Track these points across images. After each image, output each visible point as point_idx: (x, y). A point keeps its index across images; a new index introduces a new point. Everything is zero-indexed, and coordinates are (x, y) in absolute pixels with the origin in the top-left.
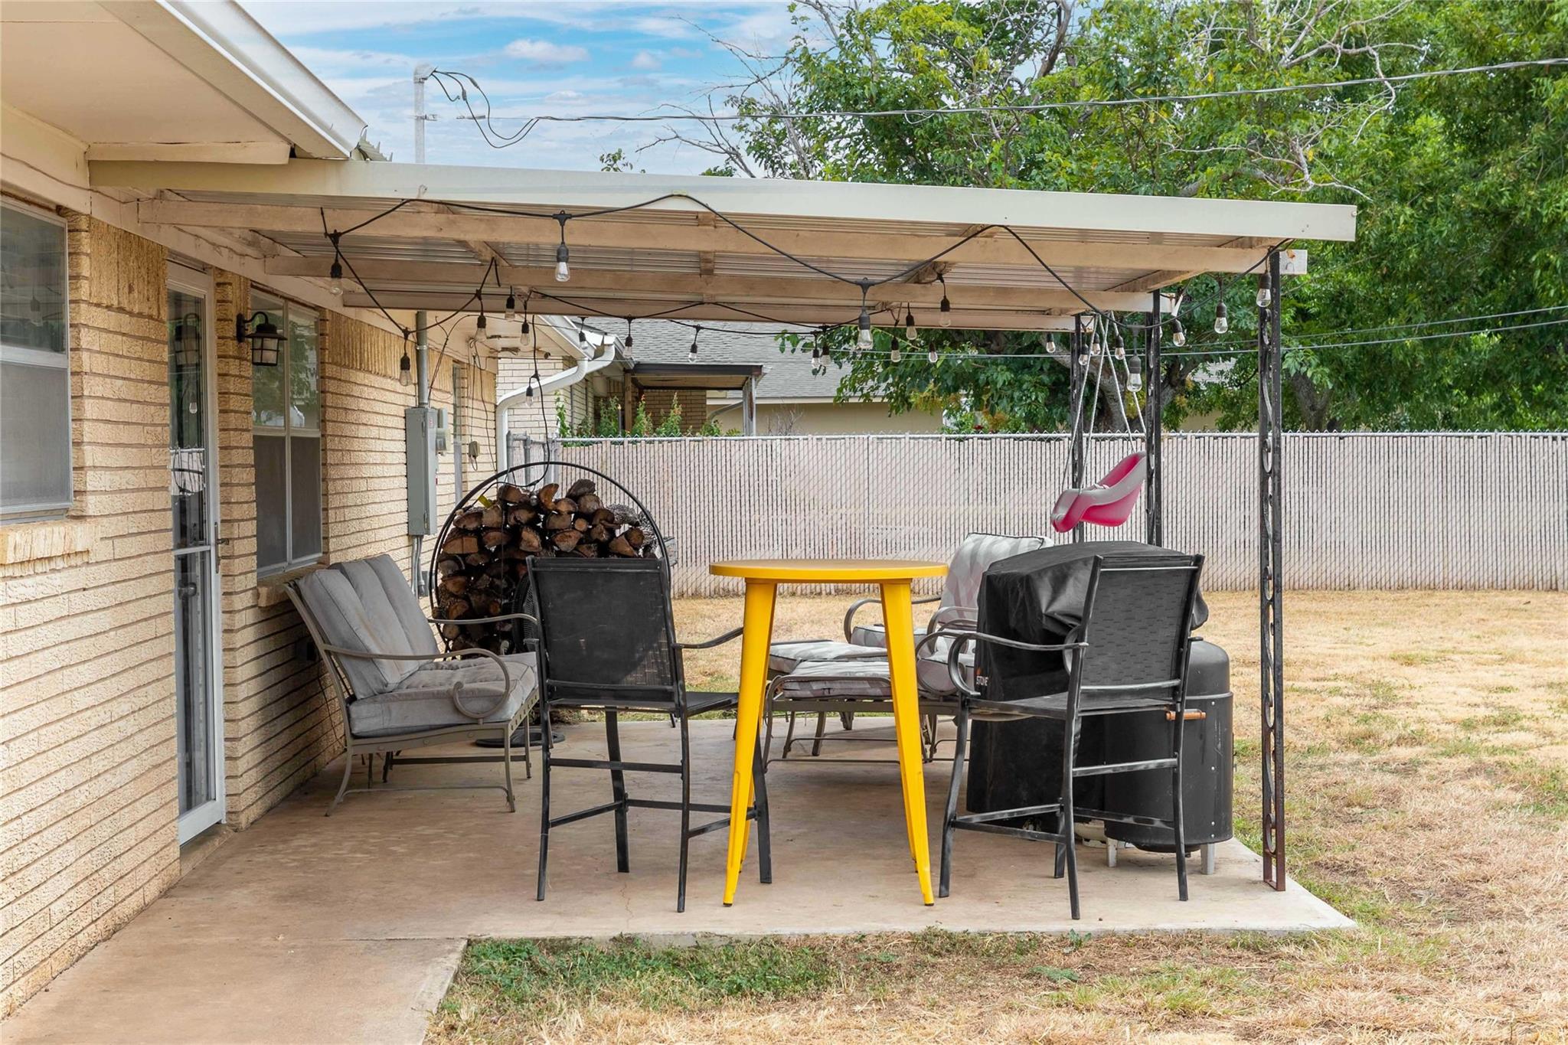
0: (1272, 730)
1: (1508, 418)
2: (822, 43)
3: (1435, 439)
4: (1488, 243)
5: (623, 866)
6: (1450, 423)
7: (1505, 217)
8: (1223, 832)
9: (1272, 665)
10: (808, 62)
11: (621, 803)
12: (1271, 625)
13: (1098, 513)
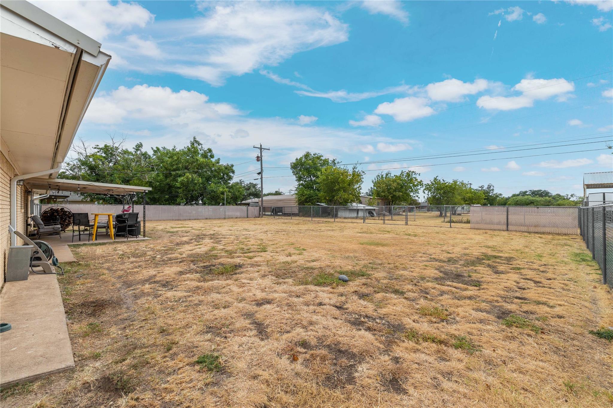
0: (144, 231)
1: (169, 204)
2: (82, 158)
3: (161, 206)
4: (167, 186)
5: (80, 240)
6: (163, 205)
7: (169, 184)
8: (140, 234)
9: (144, 226)
10: (80, 160)
11: (80, 235)
12: (144, 224)
13: (126, 211)
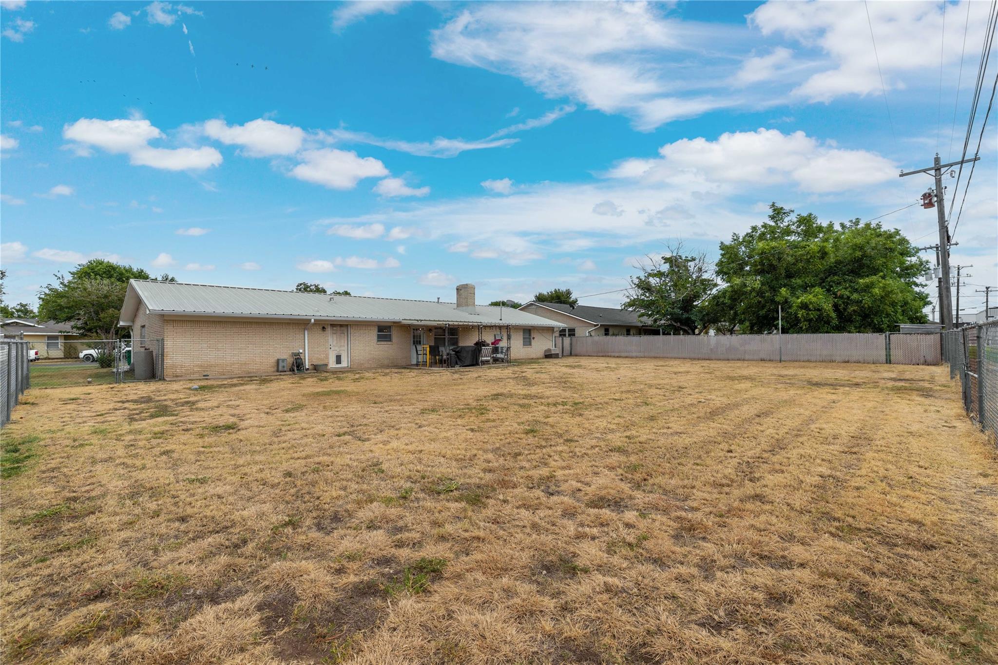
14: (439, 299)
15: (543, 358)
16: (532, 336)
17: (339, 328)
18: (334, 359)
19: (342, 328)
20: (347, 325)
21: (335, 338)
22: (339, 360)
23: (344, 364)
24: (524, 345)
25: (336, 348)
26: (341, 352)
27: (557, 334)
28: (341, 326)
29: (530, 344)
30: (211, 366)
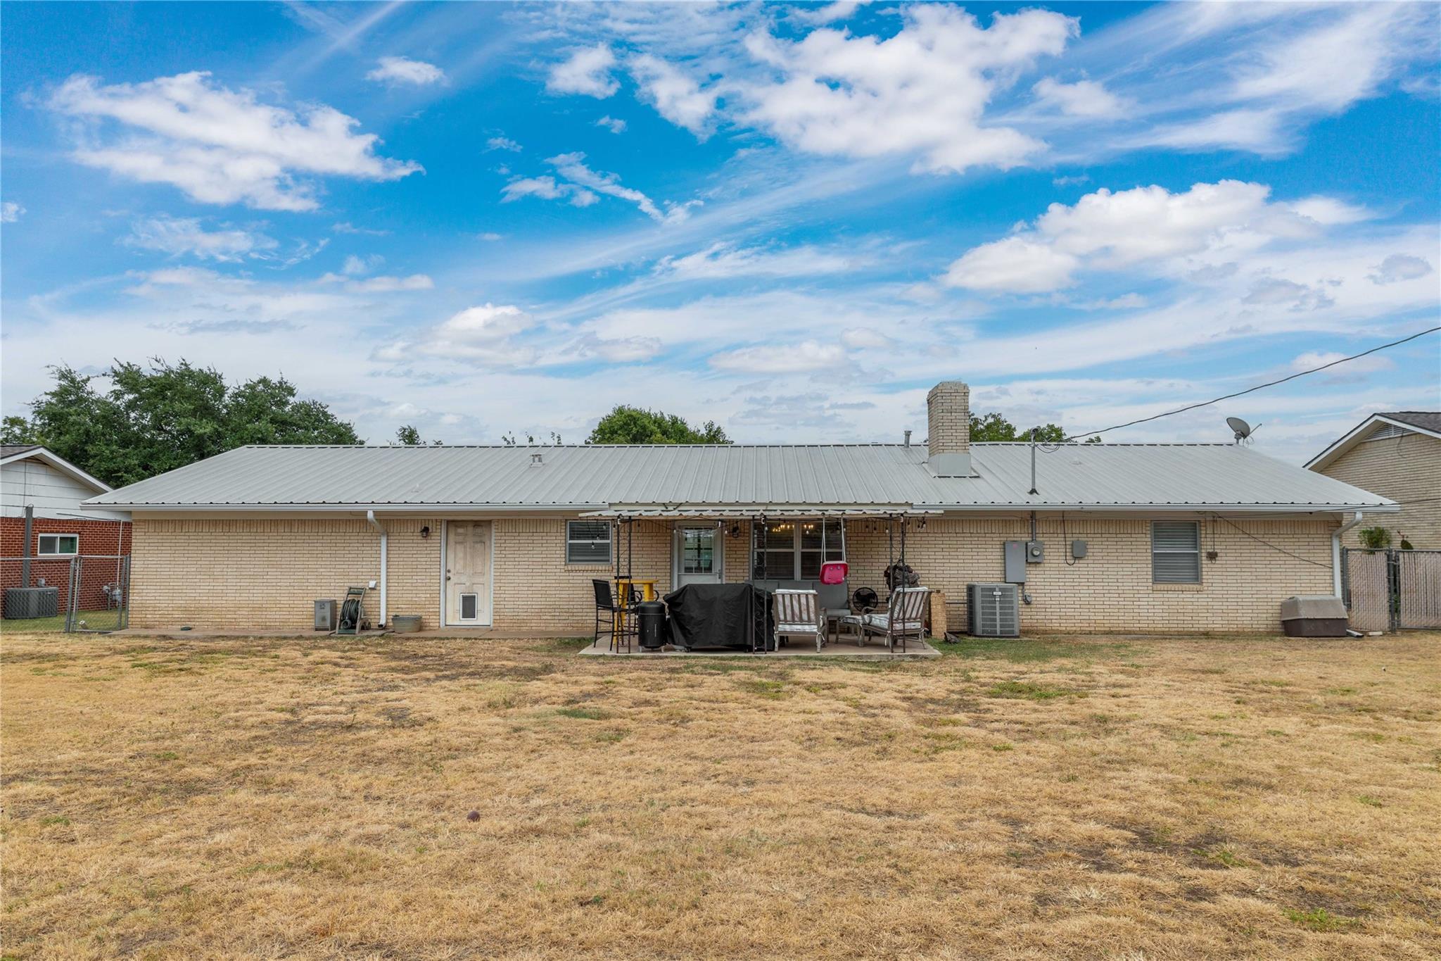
14: (908, 434)
15: (1271, 634)
16: (1207, 547)
17: (470, 529)
18: (459, 605)
19: (479, 530)
20: (490, 522)
21: (461, 555)
22: (469, 607)
23: (484, 617)
24: (1156, 580)
25: (463, 579)
26: (476, 588)
27: (1353, 539)
28: (477, 524)
29: (1197, 579)
30: (201, 609)
